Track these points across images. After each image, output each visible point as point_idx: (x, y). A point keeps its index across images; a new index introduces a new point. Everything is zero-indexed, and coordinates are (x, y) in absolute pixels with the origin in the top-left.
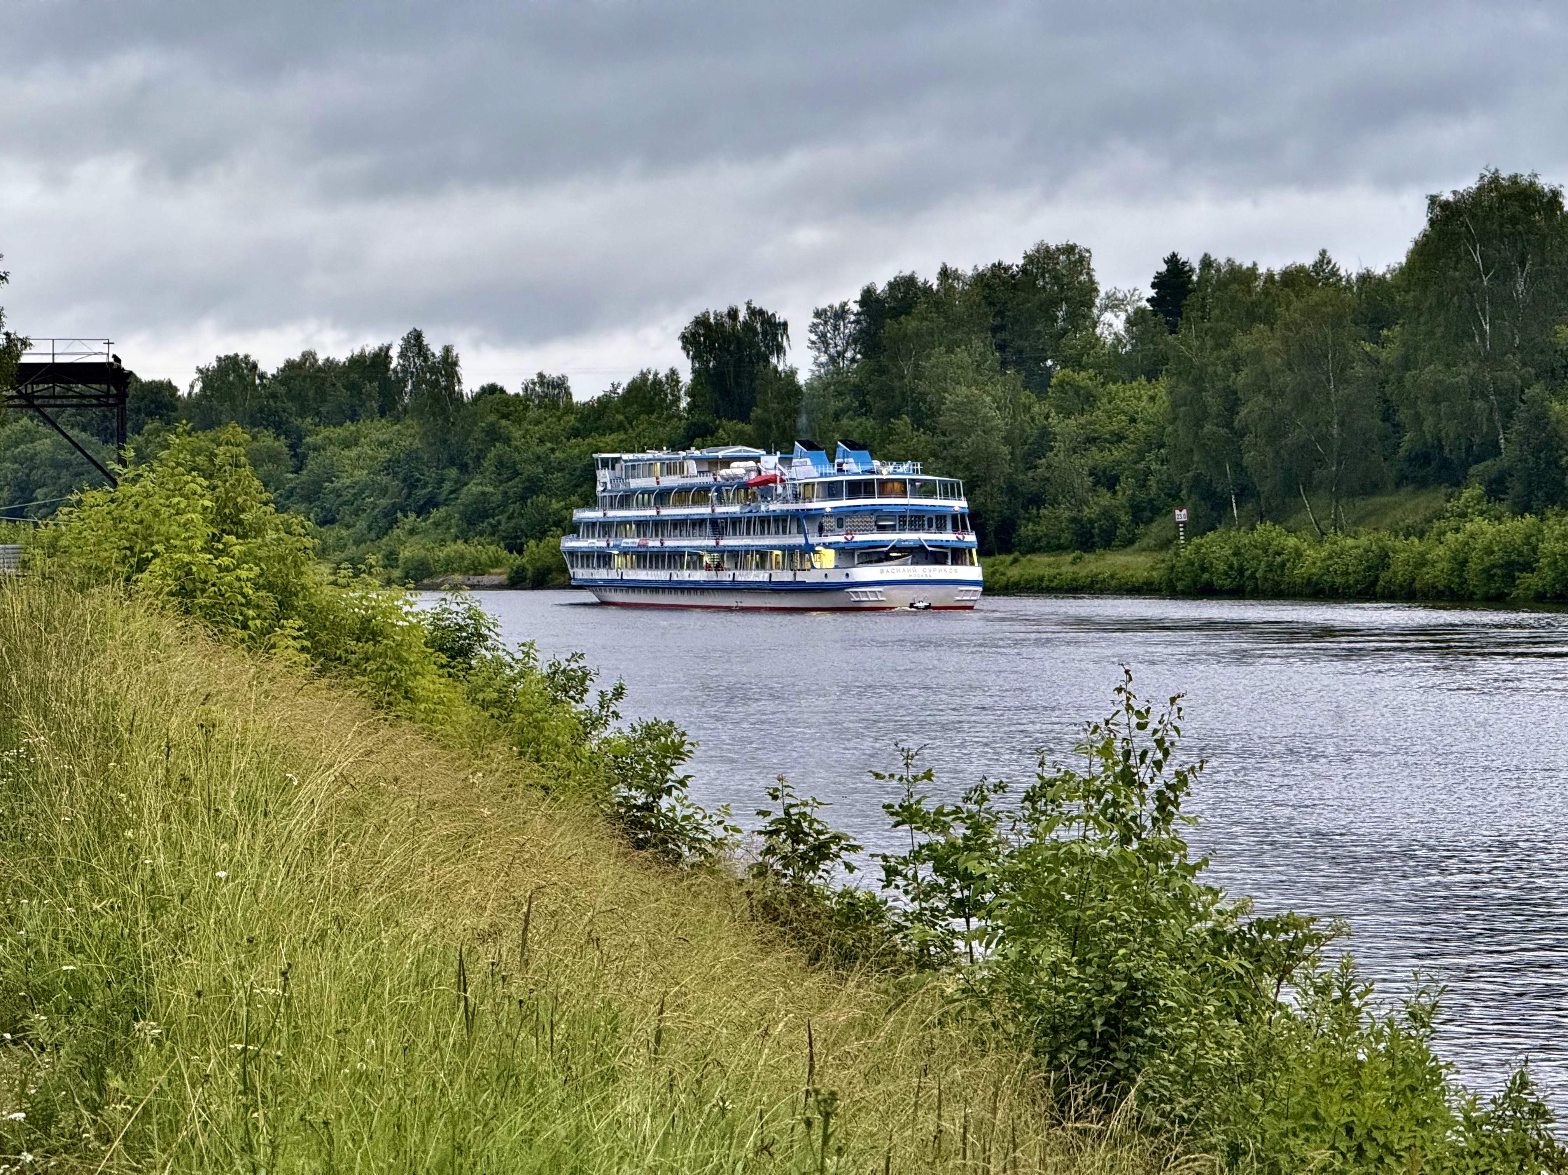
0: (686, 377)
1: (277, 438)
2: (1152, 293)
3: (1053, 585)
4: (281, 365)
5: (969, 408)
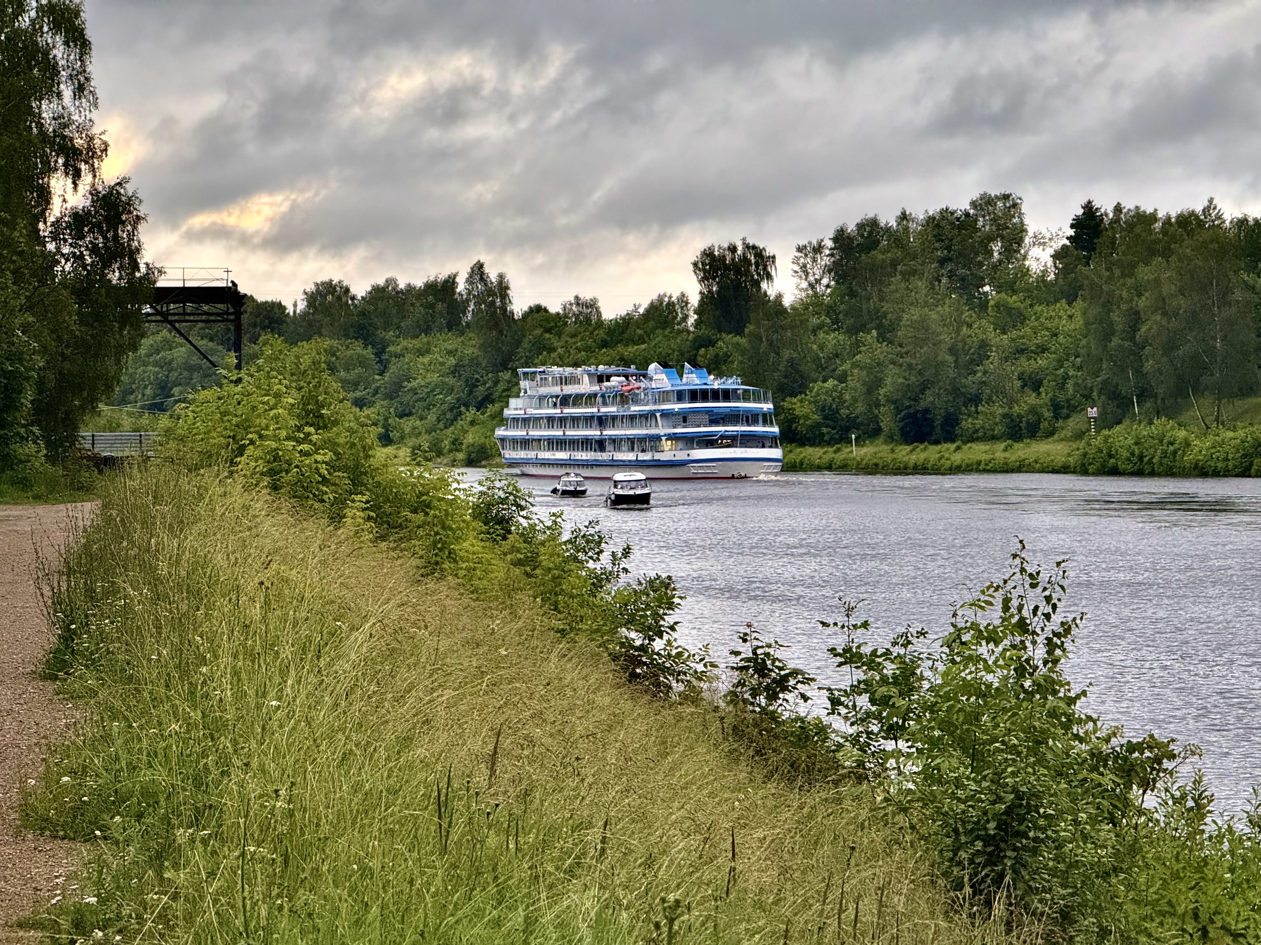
0: (694, 300)
1: (366, 347)
2: (1071, 232)
3: (988, 468)
4: (369, 289)
5: (922, 325)
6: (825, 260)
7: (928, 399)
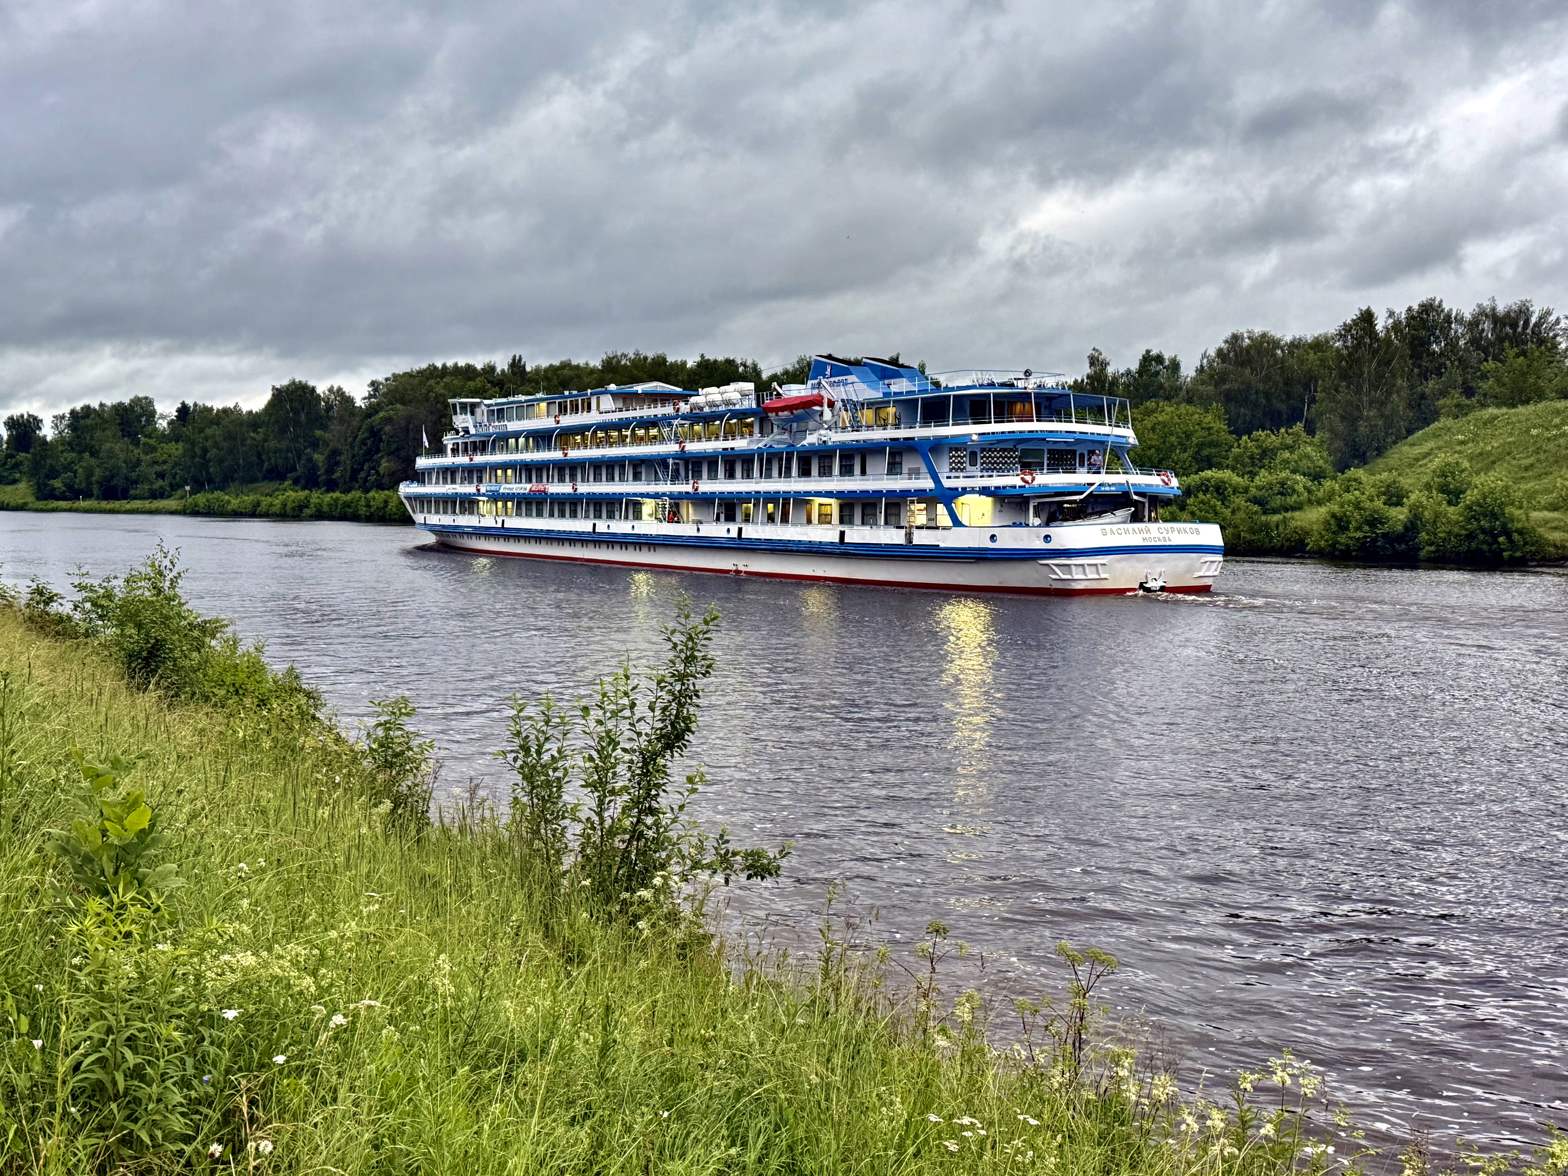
0: (5, 437)
2: (176, 414)
3: (142, 511)
5: (111, 451)
6: (65, 422)
7: (114, 482)
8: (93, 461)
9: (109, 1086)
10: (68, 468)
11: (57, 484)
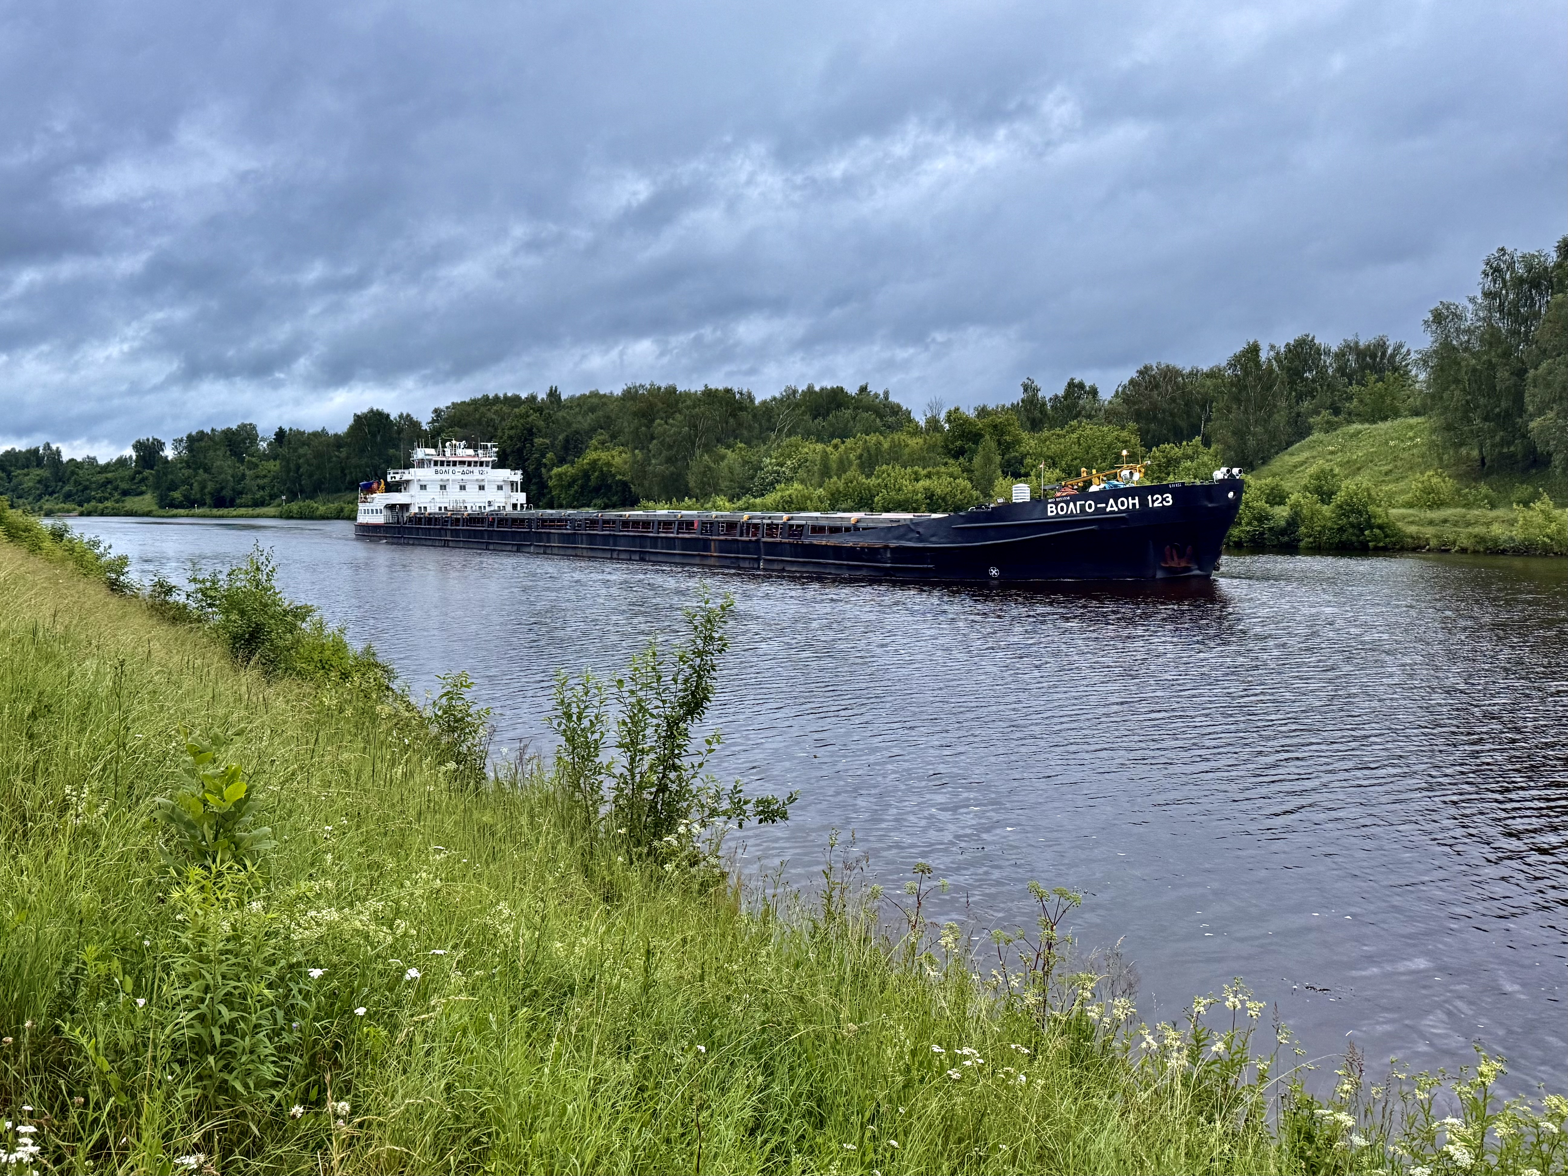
8: (206, 476)
9: (207, 1039)
10: (186, 481)
11: (177, 495)
